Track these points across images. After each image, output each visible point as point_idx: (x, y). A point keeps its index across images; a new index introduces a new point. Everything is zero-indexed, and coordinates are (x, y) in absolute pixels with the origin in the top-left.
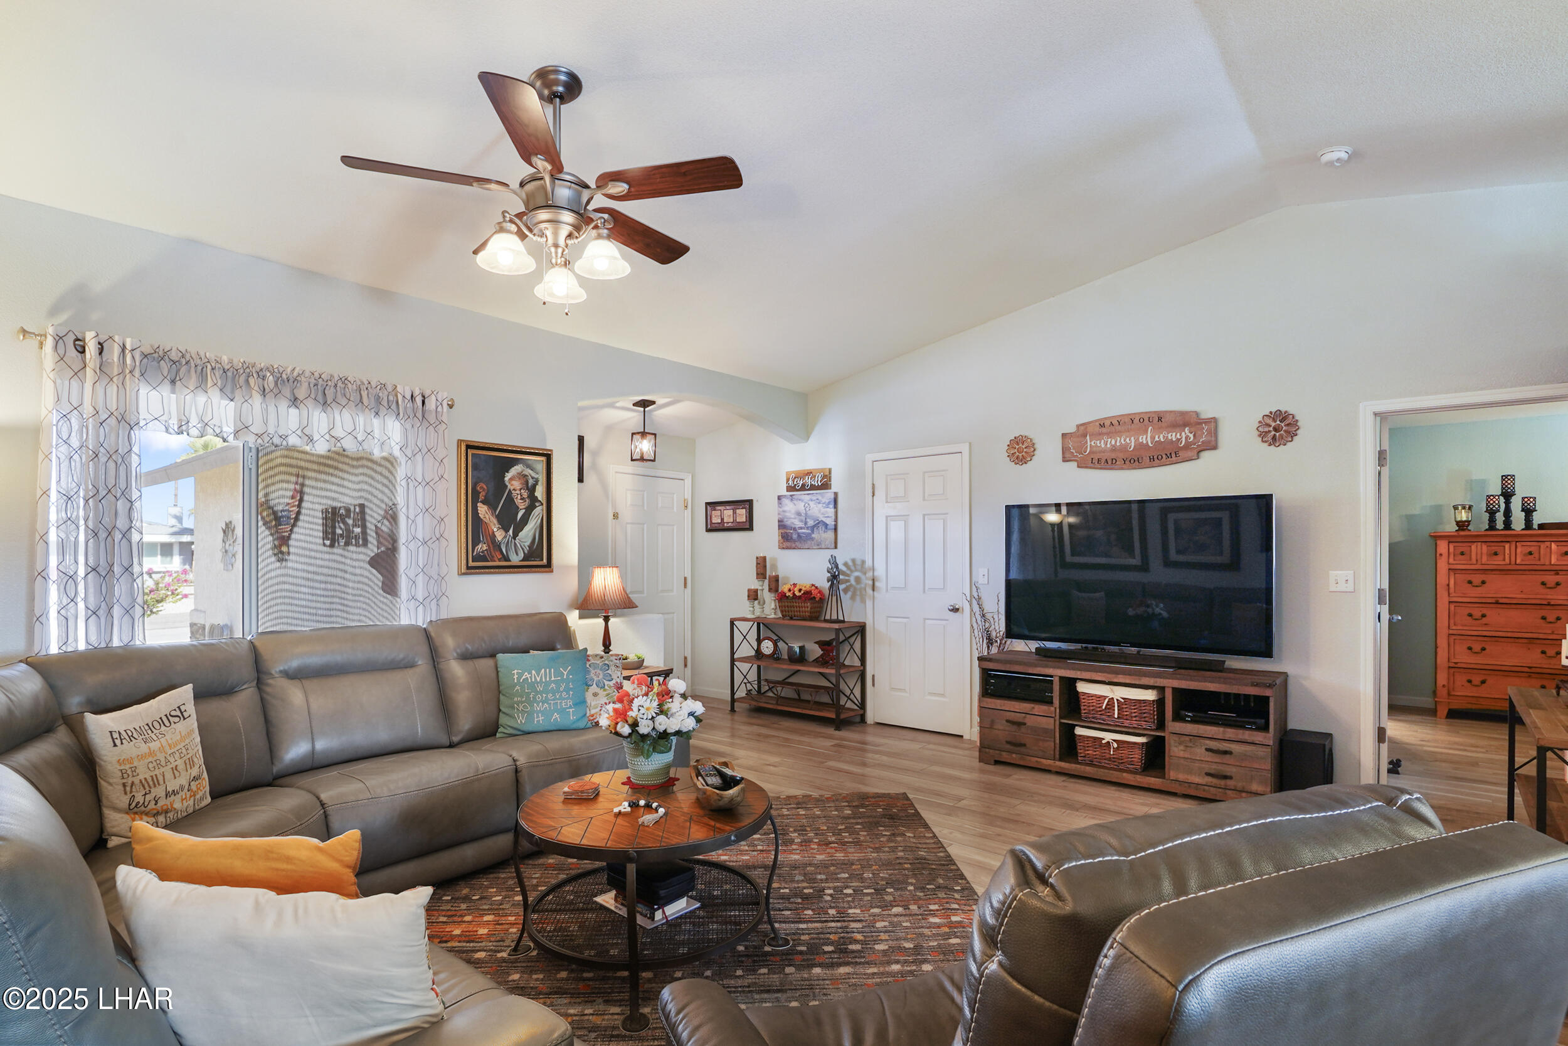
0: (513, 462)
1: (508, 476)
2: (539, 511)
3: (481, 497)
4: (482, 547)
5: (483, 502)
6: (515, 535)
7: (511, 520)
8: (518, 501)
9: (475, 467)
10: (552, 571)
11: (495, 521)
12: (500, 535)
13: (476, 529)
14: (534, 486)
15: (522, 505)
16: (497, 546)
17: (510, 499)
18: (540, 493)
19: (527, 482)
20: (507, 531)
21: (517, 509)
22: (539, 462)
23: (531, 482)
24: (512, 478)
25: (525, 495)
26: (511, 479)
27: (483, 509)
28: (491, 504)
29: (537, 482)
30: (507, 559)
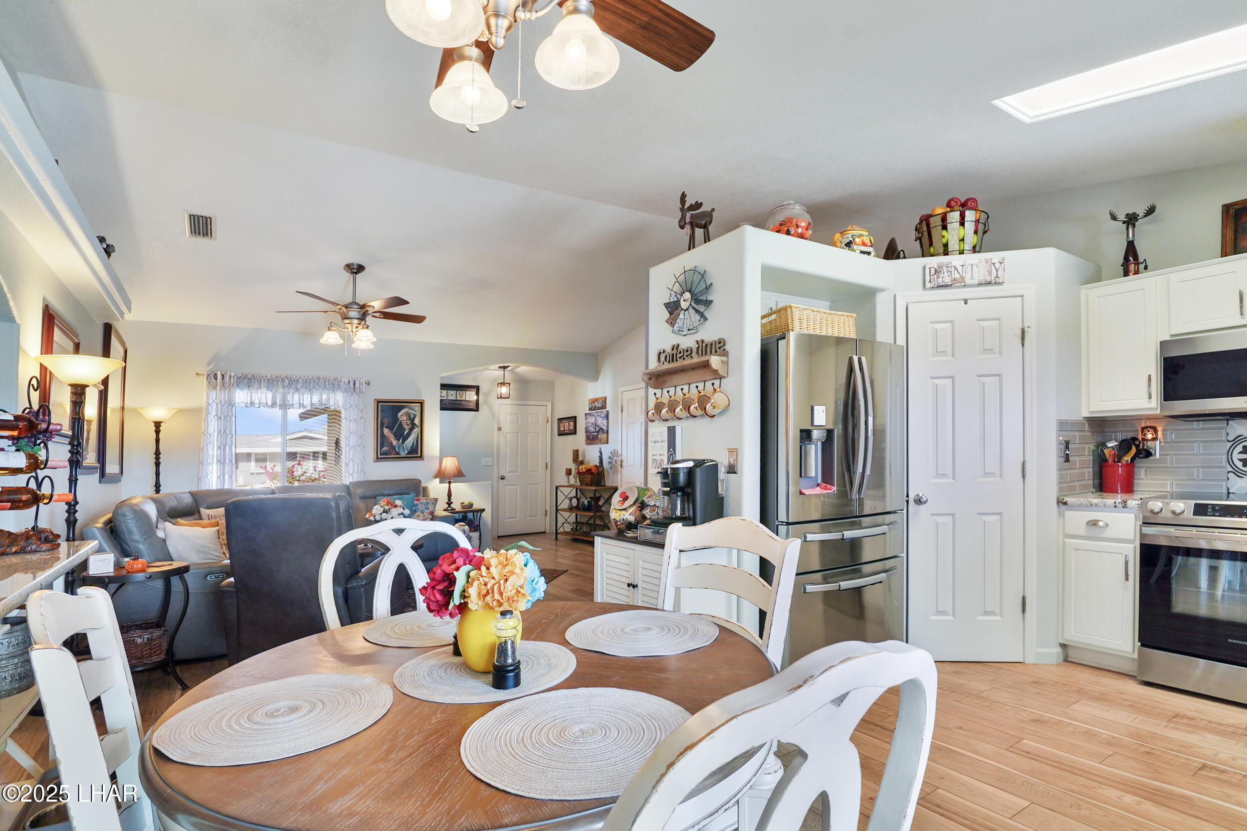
0: (402, 407)
1: (400, 414)
2: (416, 430)
3: (385, 425)
4: (385, 449)
5: (386, 427)
6: (403, 442)
7: (401, 435)
8: (405, 426)
9: (382, 411)
10: (423, 459)
11: (392, 436)
12: (395, 443)
13: (382, 440)
14: (414, 419)
15: (407, 428)
16: (393, 448)
17: (401, 425)
18: (417, 421)
19: (410, 417)
20: (399, 440)
21: (405, 430)
22: (417, 407)
23: (412, 416)
24: (402, 415)
25: (409, 422)
26: (401, 416)
27: (386, 431)
28: (390, 428)
29: (415, 416)
30: (398, 454)
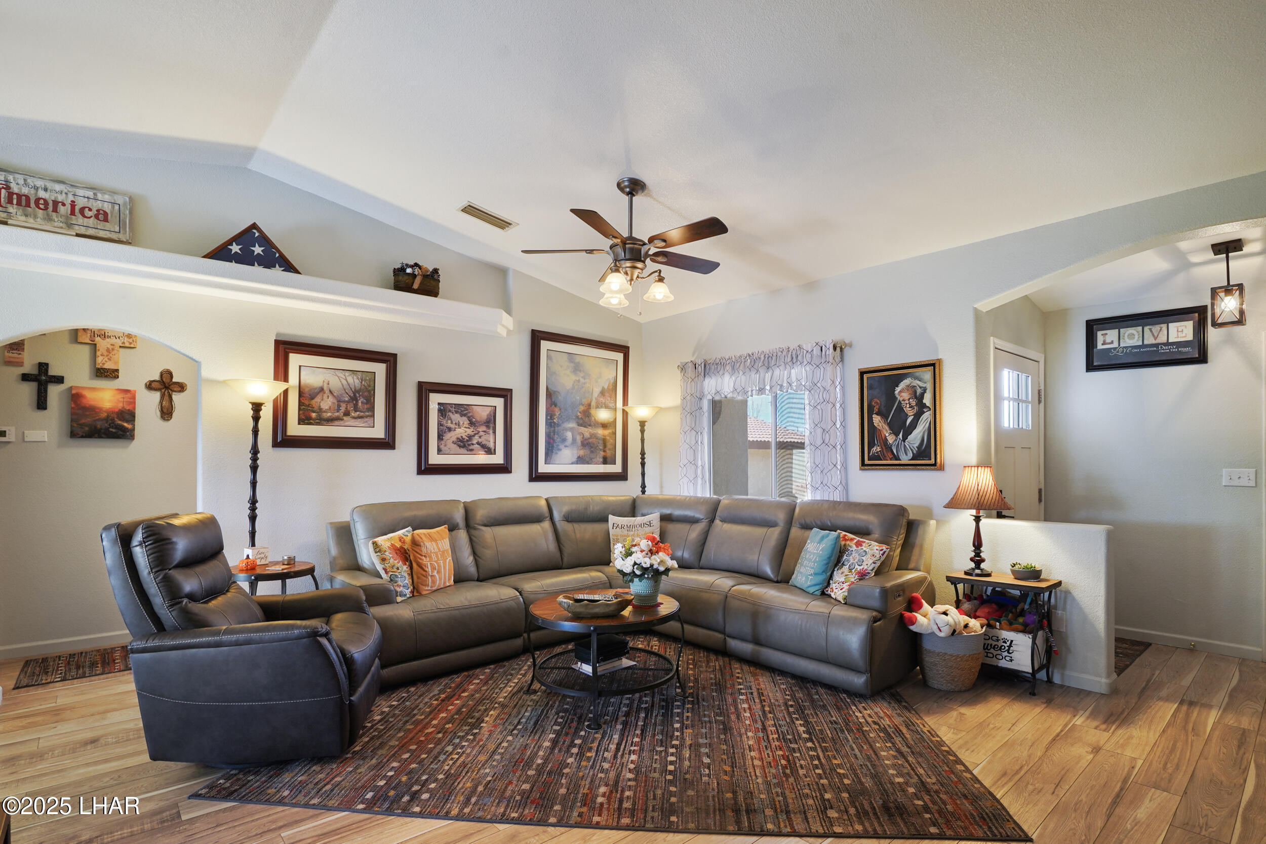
0: (902, 377)
1: (898, 390)
2: (927, 416)
3: (876, 410)
4: (876, 449)
5: (877, 414)
6: (904, 439)
7: (902, 428)
8: (907, 410)
9: (870, 388)
10: (939, 468)
11: (887, 428)
12: (891, 439)
13: (869, 436)
14: (922, 395)
15: (911, 413)
16: (888, 448)
17: (900, 408)
18: (928, 400)
19: (915, 392)
20: (897, 435)
21: (907, 416)
22: (927, 374)
23: (919, 391)
24: (902, 392)
25: (913, 403)
26: (900, 392)
27: (877, 419)
28: (884, 415)
29: (925, 390)
30: (897, 458)
